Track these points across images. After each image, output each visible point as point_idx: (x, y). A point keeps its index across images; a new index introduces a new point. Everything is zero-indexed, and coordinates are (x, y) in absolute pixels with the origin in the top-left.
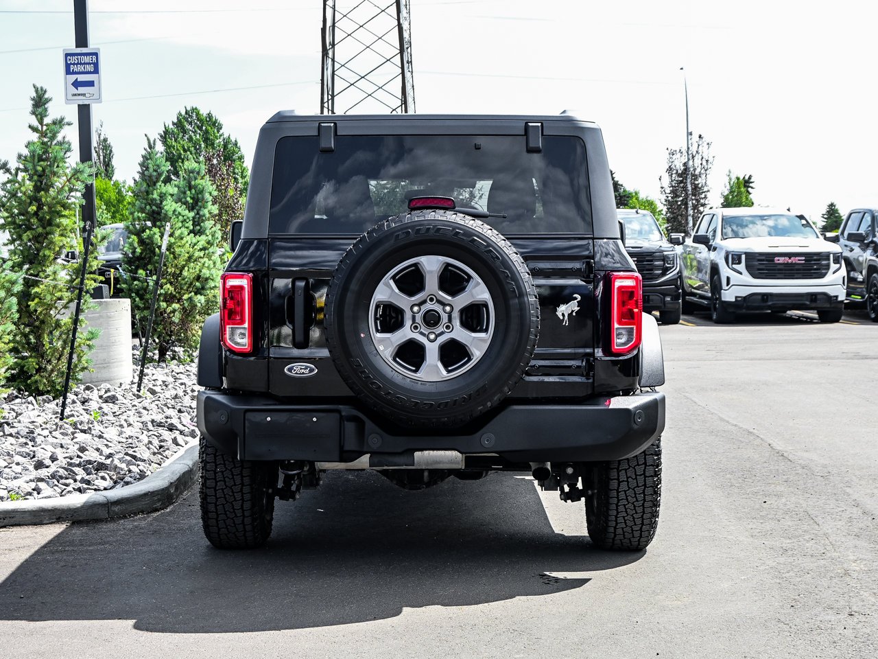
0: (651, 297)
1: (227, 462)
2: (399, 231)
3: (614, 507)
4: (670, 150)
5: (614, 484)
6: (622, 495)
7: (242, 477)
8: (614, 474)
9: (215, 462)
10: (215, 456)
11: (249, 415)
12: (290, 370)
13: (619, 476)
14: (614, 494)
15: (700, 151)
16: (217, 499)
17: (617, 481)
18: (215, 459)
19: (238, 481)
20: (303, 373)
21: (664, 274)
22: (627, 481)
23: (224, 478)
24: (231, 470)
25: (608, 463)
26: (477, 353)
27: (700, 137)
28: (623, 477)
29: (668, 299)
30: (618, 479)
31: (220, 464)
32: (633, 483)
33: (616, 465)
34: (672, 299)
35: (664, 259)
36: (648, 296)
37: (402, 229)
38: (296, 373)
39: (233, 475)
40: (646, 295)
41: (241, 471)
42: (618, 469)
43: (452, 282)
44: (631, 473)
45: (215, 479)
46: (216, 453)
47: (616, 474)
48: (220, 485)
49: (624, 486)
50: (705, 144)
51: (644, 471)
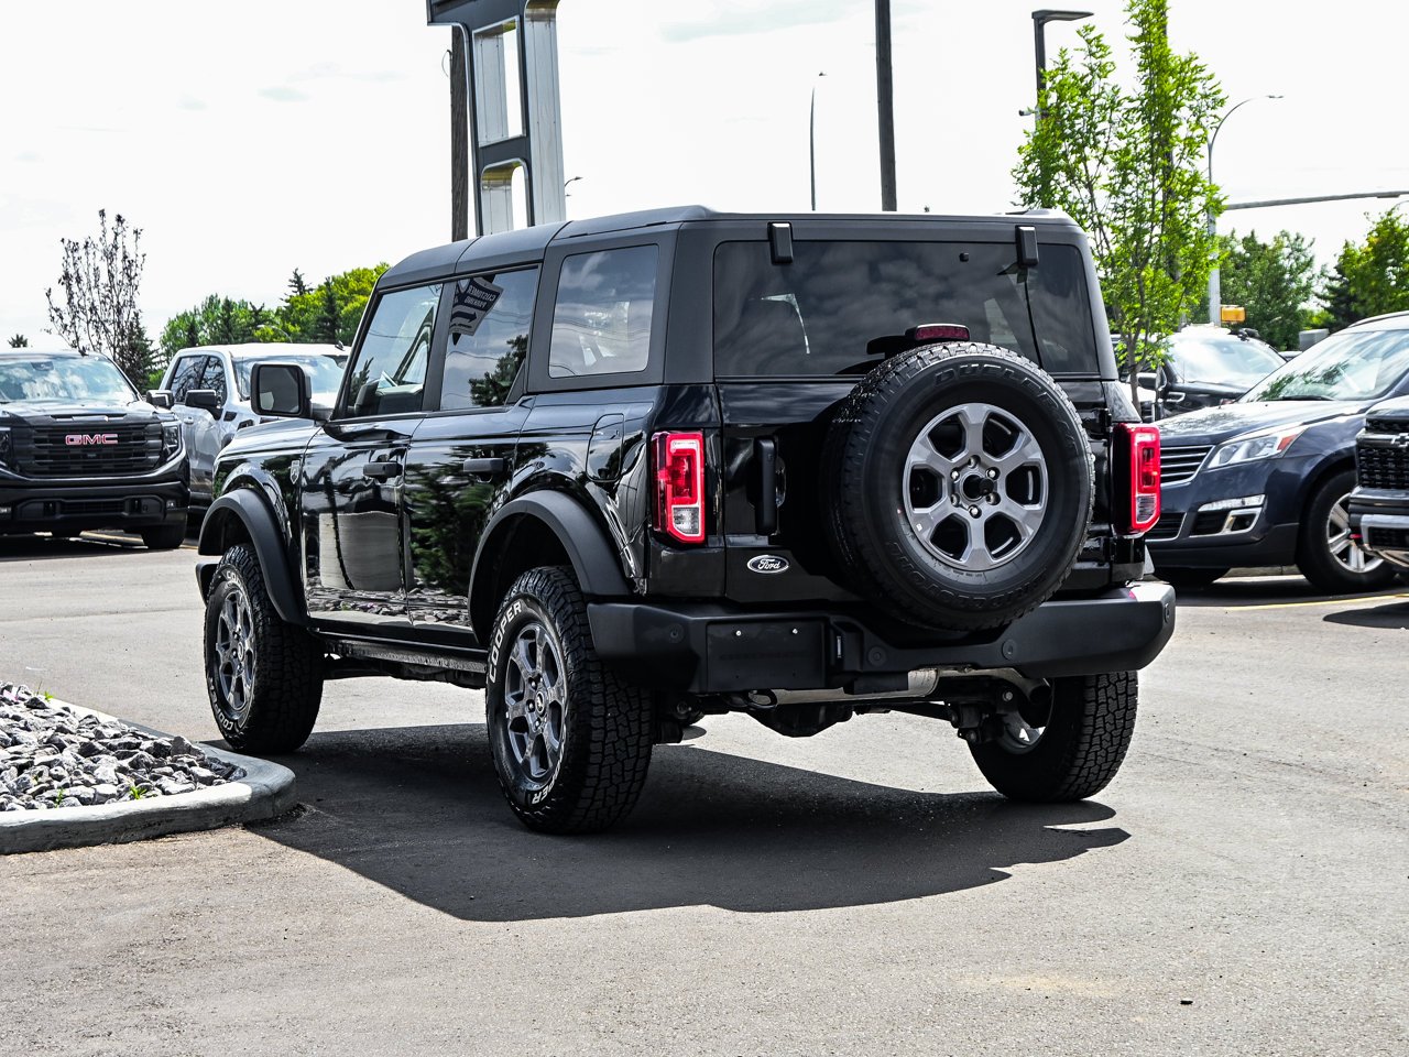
0: (144, 502)
1: (620, 703)
2: (939, 370)
3: (1088, 738)
4: (66, 242)
5: (1091, 708)
6: (1100, 722)
7: (641, 723)
8: (1091, 694)
9: (605, 704)
10: (605, 696)
11: (712, 630)
12: (755, 565)
13: (1097, 696)
14: (1090, 721)
15: (120, 245)
16: (604, 757)
17: (1094, 704)
18: (605, 700)
19: (635, 730)
20: (773, 569)
21: (162, 462)
22: (1107, 703)
23: (617, 726)
24: (626, 715)
25: (1083, 679)
26: (1029, 532)
27: (119, 219)
28: (1102, 699)
29: (171, 504)
30: (1096, 701)
31: (611, 707)
32: (1113, 705)
33: (1093, 683)
34: (176, 505)
35: (162, 434)
36: (139, 500)
37: (943, 369)
38: (763, 569)
39: (629, 721)
40: (135, 499)
41: (639, 716)
42: (1096, 686)
43: (998, 439)
44: (1111, 692)
45: (604, 728)
46: (605, 690)
47: (1094, 694)
48: (612, 736)
49: (1102, 710)
50: (130, 233)
51: (1126, 688)
